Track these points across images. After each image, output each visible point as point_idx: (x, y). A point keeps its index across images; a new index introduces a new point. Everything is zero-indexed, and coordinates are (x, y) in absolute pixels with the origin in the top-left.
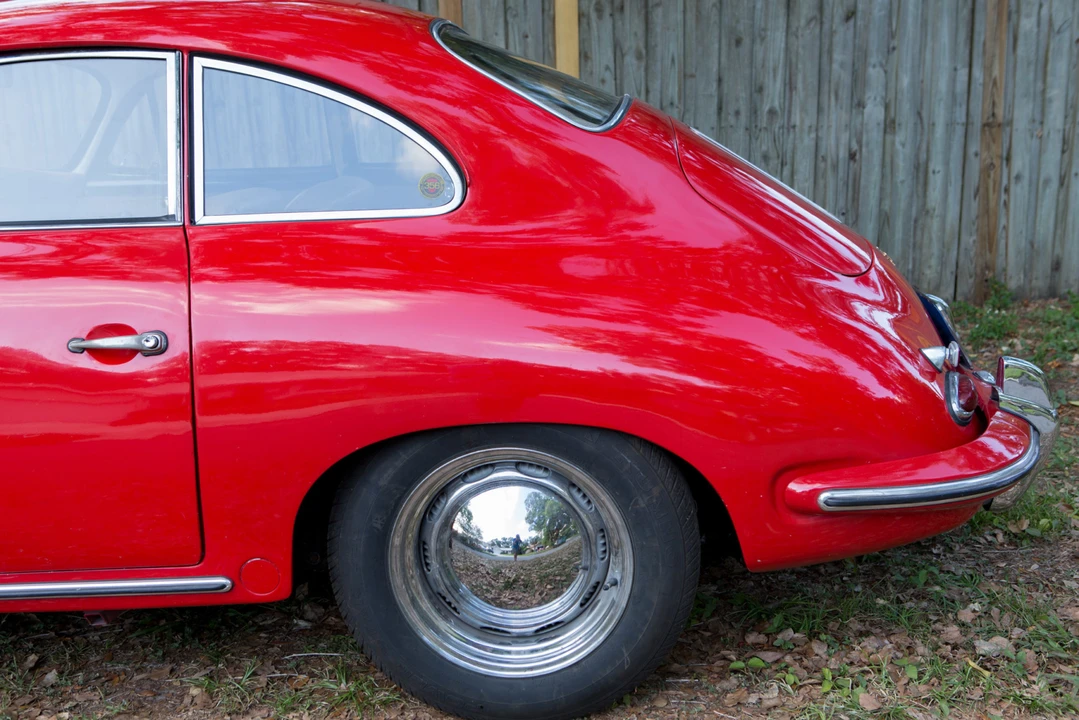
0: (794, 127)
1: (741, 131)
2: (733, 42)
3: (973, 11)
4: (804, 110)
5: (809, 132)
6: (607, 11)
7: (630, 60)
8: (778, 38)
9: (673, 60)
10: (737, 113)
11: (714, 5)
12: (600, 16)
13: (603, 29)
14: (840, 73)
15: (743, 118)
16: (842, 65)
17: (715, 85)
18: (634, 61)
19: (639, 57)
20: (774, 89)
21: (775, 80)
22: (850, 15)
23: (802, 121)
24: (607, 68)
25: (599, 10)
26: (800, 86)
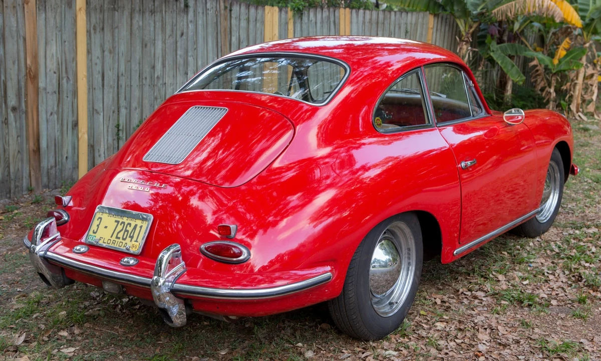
0: (165, 83)
1: (148, 87)
2: (144, 46)
3: (217, 33)
4: (169, 77)
5: (170, 86)
6: (98, 30)
7: (106, 53)
8: (159, 44)
9: (123, 54)
10: (146, 78)
11: (137, 28)
12: (95, 33)
13: (97, 39)
14: (180, 60)
15: (148, 80)
16: (180, 56)
17: (138, 65)
18: (109, 54)
19: (110, 52)
20: (159, 66)
21: (158, 63)
22: (182, 34)
23: (168, 81)
24: (98, 58)
25: (95, 29)
26: (167, 66)
